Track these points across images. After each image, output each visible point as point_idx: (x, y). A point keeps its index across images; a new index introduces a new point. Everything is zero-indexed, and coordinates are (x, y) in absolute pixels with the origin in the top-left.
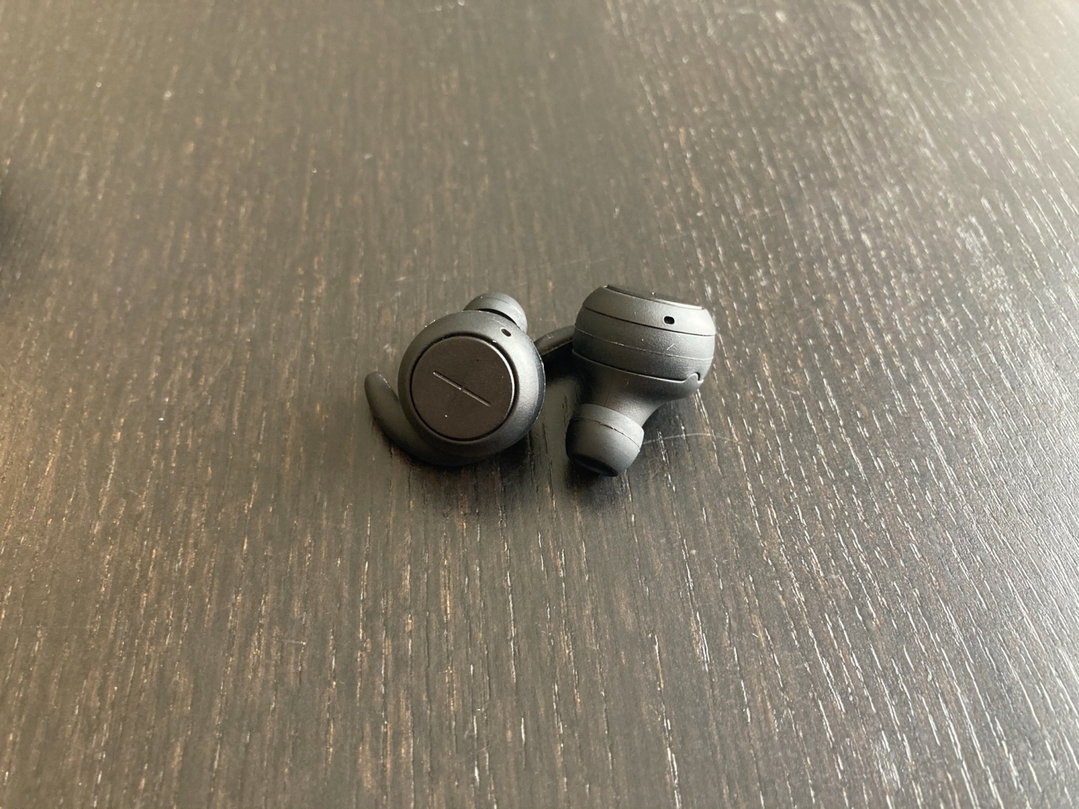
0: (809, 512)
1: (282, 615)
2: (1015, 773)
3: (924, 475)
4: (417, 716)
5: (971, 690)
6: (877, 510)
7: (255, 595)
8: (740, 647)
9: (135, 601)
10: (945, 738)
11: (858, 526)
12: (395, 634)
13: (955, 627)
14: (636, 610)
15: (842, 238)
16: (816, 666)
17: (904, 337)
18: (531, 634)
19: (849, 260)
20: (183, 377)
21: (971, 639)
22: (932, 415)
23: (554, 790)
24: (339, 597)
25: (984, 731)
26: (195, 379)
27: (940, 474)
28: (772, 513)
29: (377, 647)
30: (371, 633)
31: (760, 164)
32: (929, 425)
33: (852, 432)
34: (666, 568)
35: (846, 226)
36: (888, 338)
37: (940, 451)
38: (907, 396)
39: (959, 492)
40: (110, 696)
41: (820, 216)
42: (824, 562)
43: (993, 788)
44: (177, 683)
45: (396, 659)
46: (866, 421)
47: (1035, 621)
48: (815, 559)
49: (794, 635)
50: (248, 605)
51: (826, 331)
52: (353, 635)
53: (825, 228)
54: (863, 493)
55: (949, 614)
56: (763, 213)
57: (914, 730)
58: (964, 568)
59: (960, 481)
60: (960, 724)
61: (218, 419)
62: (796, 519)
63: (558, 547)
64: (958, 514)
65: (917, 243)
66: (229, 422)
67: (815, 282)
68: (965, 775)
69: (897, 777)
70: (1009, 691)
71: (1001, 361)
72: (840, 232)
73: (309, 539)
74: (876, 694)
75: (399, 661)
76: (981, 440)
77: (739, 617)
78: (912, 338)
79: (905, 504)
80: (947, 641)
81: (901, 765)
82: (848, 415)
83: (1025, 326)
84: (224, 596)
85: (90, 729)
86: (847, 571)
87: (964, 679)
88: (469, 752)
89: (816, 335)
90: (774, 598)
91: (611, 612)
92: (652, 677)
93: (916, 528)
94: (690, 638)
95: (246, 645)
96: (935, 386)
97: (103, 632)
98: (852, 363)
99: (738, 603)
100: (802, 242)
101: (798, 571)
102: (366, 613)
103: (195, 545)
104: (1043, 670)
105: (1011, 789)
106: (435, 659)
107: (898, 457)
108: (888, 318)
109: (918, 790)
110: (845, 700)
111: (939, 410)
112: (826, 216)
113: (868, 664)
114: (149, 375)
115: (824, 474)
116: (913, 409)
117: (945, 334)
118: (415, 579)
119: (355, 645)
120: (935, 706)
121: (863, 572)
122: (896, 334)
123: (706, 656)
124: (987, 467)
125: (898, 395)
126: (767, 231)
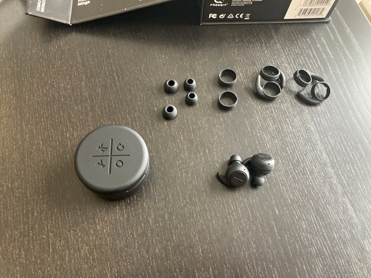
0: (290, 187)
1: (216, 215)
2: (321, 224)
3: (307, 178)
4: (240, 227)
5: (315, 213)
6: (300, 186)
7: (211, 212)
8: (282, 211)
9: (193, 216)
10: (311, 220)
11: (297, 189)
12: (233, 216)
13: (312, 203)
14: (266, 207)
15: (290, 130)
16: (293, 212)
17: (302, 152)
18: (252, 213)
19: (292, 135)
20: (185, 175)
21: (314, 205)
22: (307, 167)
23: (261, 235)
24: (223, 211)
25: (317, 219)
26: (187, 175)
27: (309, 177)
28: (284, 188)
29: (231, 218)
30: (230, 216)
31: (273, 114)
32: (307, 168)
33: (295, 172)
34: (270, 200)
35: (290, 128)
36: (299, 152)
37: (309, 173)
38: (303, 163)
39: (312, 181)
40: (196, 231)
41: (286, 126)
42: (293, 195)
43: (318, 226)
44: (204, 228)
45: (234, 220)
46: (297, 169)
47: (324, 201)
48: (291, 195)
49: (290, 208)
50: (210, 214)
51: (289, 152)
52: (227, 217)
53: (287, 128)
54: (297, 183)
55: (311, 201)
56: (275, 126)
57: (307, 220)
58: (313, 194)
59: (312, 179)
60: (313, 218)
61: (194, 183)
62: (288, 189)
63: (253, 199)
64: (312, 185)
65: (303, 130)
66: (196, 183)
67: (286, 142)
68: (314, 225)
69: (305, 227)
70: (320, 212)
71: (318, 154)
72: (289, 129)
73: (216, 202)
74: (302, 215)
75: (235, 220)
76: (315, 171)
77: (281, 206)
78: (303, 152)
79: (304, 184)
80: (311, 206)
81: (306, 225)
82: (294, 169)
83: (322, 146)
84: (206, 213)
85: (195, 236)
86: (296, 197)
87: (314, 211)
88: (248, 231)
89: (287, 153)
90: (286, 203)
91: (263, 208)
92: (271, 217)
93: (306, 188)
94: (275, 210)
95: (212, 221)
96: (307, 161)
97: (190, 222)
98: (294, 158)
99: (281, 204)
100: (283, 132)
101: (289, 197)
102: (228, 213)
103: (199, 205)
104: (325, 208)
105: (320, 226)
106: (240, 219)
107: (302, 176)
108: (299, 148)
109: (308, 228)
110: (298, 217)
111: (308, 166)
112: (287, 126)
113: (300, 211)
114: (179, 176)
115: (291, 180)
116: (304, 166)
117: (309, 150)
118: (233, 207)
119: (228, 218)
120: (310, 216)
121: (299, 196)
122: (301, 151)
123: (278, 213)
124: (316, 175)
125: (302, 164)
126: (277, 131)
